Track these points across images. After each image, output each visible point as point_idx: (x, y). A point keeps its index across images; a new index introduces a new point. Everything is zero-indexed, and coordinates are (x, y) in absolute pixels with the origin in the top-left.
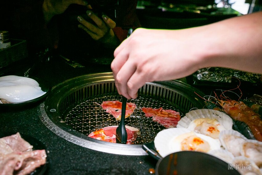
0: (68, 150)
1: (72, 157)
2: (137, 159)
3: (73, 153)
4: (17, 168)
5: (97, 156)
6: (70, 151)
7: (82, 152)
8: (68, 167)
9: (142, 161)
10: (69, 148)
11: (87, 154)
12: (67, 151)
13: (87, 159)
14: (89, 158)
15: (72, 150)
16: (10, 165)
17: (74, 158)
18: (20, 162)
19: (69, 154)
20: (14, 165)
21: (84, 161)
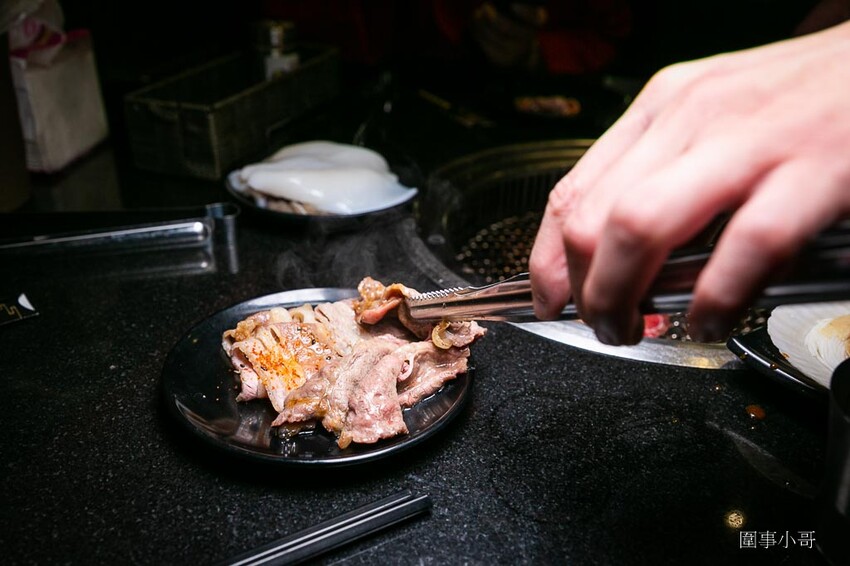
0: (507, 342)
1: (522, 362)
2: (704, 377)
3: (521, 351)
4: (403, 377)
5: (591, 363)
6: (513, 347)
7: (547, 350)
8: (519, 385)
9: (720, 384)
10: (508, 338)
11: (559, 355)
12: (504, 346)
13: (565, 368)
14: (568, 367)
15: (519, 345)
16: (390, 366)
17: (527, 363)
18: (408, 362)
19: (511, 355)
20: (399, 368)
21: (558, 374)
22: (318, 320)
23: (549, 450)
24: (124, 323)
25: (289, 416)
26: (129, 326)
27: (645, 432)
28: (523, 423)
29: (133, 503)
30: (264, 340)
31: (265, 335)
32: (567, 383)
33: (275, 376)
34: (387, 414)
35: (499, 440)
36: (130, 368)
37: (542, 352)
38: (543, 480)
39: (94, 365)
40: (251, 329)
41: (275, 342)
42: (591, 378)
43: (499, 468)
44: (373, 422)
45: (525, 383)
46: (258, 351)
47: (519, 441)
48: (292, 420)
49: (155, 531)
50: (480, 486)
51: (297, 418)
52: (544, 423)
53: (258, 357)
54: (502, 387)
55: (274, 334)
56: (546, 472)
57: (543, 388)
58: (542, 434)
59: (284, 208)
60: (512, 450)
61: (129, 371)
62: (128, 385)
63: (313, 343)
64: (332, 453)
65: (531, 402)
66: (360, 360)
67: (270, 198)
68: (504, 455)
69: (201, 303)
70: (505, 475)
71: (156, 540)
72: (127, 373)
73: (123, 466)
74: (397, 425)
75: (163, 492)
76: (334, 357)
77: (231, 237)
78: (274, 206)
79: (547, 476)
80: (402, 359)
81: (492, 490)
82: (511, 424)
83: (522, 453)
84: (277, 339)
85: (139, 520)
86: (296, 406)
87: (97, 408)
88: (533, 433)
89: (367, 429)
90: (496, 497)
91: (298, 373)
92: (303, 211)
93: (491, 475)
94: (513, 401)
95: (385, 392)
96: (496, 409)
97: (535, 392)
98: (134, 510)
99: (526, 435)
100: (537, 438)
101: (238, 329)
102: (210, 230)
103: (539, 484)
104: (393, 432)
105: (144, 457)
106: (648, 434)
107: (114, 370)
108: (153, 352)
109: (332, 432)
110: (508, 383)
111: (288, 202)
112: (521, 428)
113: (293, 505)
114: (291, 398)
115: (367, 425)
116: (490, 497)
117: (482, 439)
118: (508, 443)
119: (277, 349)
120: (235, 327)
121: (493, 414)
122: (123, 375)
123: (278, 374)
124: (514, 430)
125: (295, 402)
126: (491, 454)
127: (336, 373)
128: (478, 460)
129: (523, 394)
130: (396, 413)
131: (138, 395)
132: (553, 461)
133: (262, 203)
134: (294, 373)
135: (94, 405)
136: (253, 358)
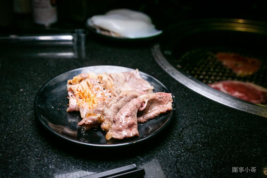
0: (192, 99)
1: (198, 109)
3: (198, 103)
4: (142, 109)
8: (195, 119)
10: (192, 97)
11: (215, 107)
12: (191, 100)
13: (218, 114)
14: (219, 114)
15: (197, 100)
16: (135, 104)
17: (200, 109)
18: (145, 102)
19: (193, 105)
20: (140, 105)
21: (214, 116)
22: (109, 80)
23: (206, 152)
24: (32, 73)
25: (86, 121)
26: (34, 74)
27: (255, 150)
28: (195, 137)
29: (10, 152)
30: (83, 86)
31: (84, 83)
32: (218, 121)
33: (85, 102)
34: (130, 126)
35: (183, 145)
36: (28, 91)
37: (208, 105)
38: (201, 168)
39: (15, 88)
40: (79, 80)
41: (88, 87)
42: (230, 120)
43: (181, 159)
44: (123, 129)
45: (198, 119)
46: (79, 90)
47: (192, 146)
48: (87, 123)
49: (15, 167)
50: (170, 166)
51: (89, 123)
52: (205, 139)
53: (79, 92)
54: (187, 119)
55: (88, 83)
56: (203, 164)
57: (206, 121)
58: (203, 144)
59: (106, 34)
60: (188, 150)
61: (28, 92)
62: (25, 98)
63: (104, 89)
64: (101, 142)
65: (201, 128)
66: (123, 99)
67: (102, 29)
68: (184, 152)
69: (65, 68)
70: (183, 162)
71: (14, 172)
72: (27, 93)
73: (11, 134)
74: (134, 132)
75: (25, 149)
76: (112, 96)
77: (83, 43)
78: (103, 33)
79: (204, 166)
80: (141, 101)
81: (176, 169)
82: (189, 138)
83: (193, 152)
84: (89, 86)
85: (10, 161)
86: (89, 117)
87: (10, 107)
88: (199, 143)
89: (120, 132)
90: (177, 173)
91: (95, 102)
92: (113, 35)
93: (176, 161)
94: (192, 126)
95: (131, 115)
96: (183, 129)
97: (202, 123)
98: (10, 155)
99: (195, 143)
100: (201, 146)
101: (73, 79)
102: (76, 40)
103: (199, 170)
104: (131, 135)
105: (22, 131)
106: (256, 151)
107: (22, 91)
108: (40, 86)
109: (104, 131)
110: (190, 117)
111: (109, 31)
112: (193, 140)
113: (80, 164)
114: (88, 113)
115: (120, 130)
116: (174, 173)
117: (174, 143)
118: (187, 147)
119: (88, 91)
120: (72, 79)
121: (182, 131)
122: (25, 94)
123: (86, 101)
124: (190, 140)
125: (90, 115)
126: (178, 151)
127: (110, 104)
128: (171, 153)
129: (196, 124)
130: (135, 126)
131: (28, 103)
132: (207, 158)
133: (98, 31)
134: (93, 102)
135: (9, 105)
136: (76, 92)
